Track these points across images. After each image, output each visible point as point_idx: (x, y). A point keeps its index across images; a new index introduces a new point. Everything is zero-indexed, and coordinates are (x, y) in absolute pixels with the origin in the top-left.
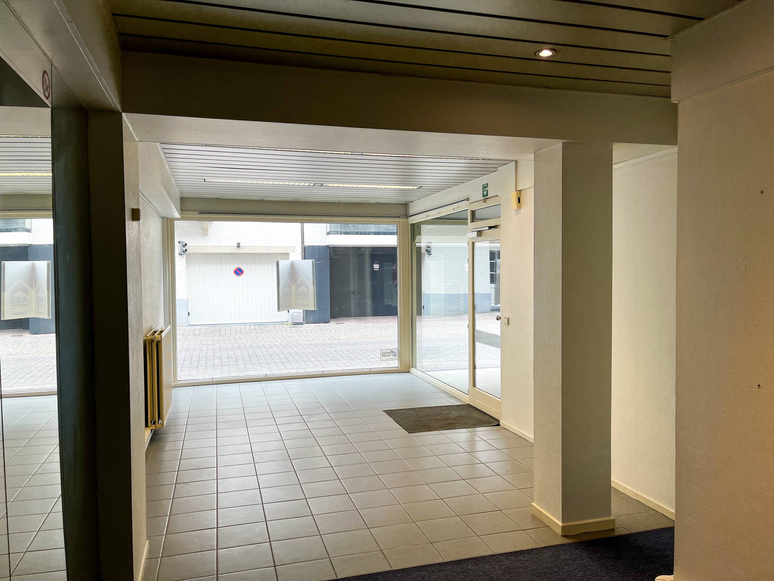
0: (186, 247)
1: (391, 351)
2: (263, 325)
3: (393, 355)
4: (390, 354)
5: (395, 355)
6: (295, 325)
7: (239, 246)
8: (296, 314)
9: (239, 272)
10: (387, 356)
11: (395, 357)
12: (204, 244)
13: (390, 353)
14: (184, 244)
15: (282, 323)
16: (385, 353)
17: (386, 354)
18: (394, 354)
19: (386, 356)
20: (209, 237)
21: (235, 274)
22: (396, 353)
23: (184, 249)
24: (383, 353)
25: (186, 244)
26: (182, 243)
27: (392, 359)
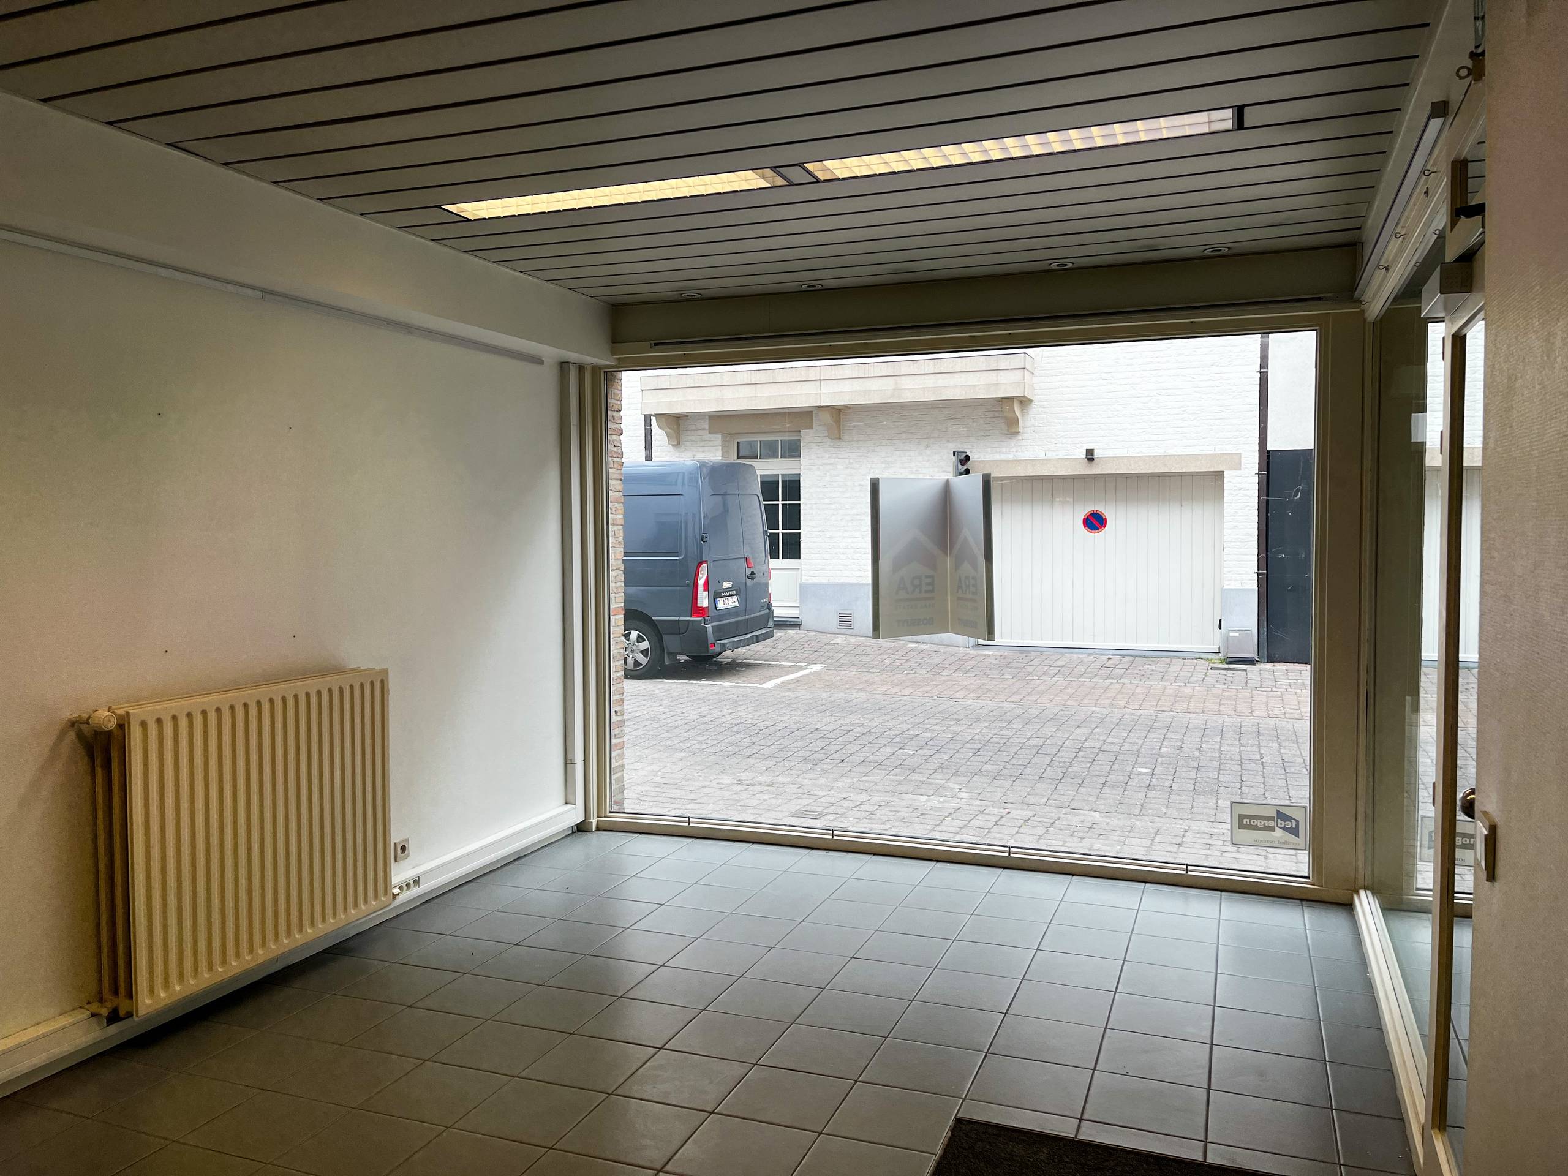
0: (968, 465)
1: (1278, 811)
2: (1148, 657)
3: (1284, 829)
4: (1272, 823)
5: (1295, 831)
6: (1230, 663)
7: (1090, 455)
8: (1237, 634)
9: (1094, 522)
10: (1260, 829)
11: (1291, 838)
12: (1010, 457)
13: (1272, 818)
14: (963, 457)
15: (1197, 655)
16: (1251, 817)
17: (1254, 822)
18: (1288, 825)
19: (1256, 828)
20: (1023, 439)
21: (1085, 527)
22: (1297, 822)
23: (963, 468)
24: (1241, 817)
25: (967, 458)
26: (958, 455)
27: (1279, 843)
